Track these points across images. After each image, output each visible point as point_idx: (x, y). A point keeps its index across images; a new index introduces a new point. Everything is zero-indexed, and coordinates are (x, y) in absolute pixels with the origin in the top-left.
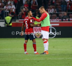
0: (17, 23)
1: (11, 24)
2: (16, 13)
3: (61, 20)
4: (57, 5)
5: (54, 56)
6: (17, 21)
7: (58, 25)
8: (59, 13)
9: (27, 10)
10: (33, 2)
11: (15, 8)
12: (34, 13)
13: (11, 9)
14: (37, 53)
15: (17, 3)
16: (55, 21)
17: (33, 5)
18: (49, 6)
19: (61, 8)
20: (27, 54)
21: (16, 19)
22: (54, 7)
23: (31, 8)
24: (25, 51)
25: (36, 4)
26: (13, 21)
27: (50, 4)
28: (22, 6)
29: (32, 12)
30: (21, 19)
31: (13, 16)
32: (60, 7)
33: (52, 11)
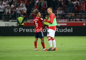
0: (28, 23)
1: (23, 24)
2: (27, 14)
3: (68, 20)
4: (65, 7)
5: (62, 52)
6: (29, 21)
7: (66, 24)
8: (67, 14)
9: (38, 11)
10: (43, 4)
11: (26, 10)
12: (43, 14)
13: (23, 11)
14: (46, 49)
15: (29, 5)
16: (63, 21)
17: (43, 7)
18: (57, 8)
19: (68, 10)
20: (37, 50)
21: (27, 19)
22: (62, 8)
23: (41, 10)
24: (36, 48)
25: (45, 6)
26: (25, 21)
27: (58, 6)
28: (33, 8)
29: (41, 13)
30: (32, 19)
31: (25, 16)
32: (67, 8)
33: (60, 13)
